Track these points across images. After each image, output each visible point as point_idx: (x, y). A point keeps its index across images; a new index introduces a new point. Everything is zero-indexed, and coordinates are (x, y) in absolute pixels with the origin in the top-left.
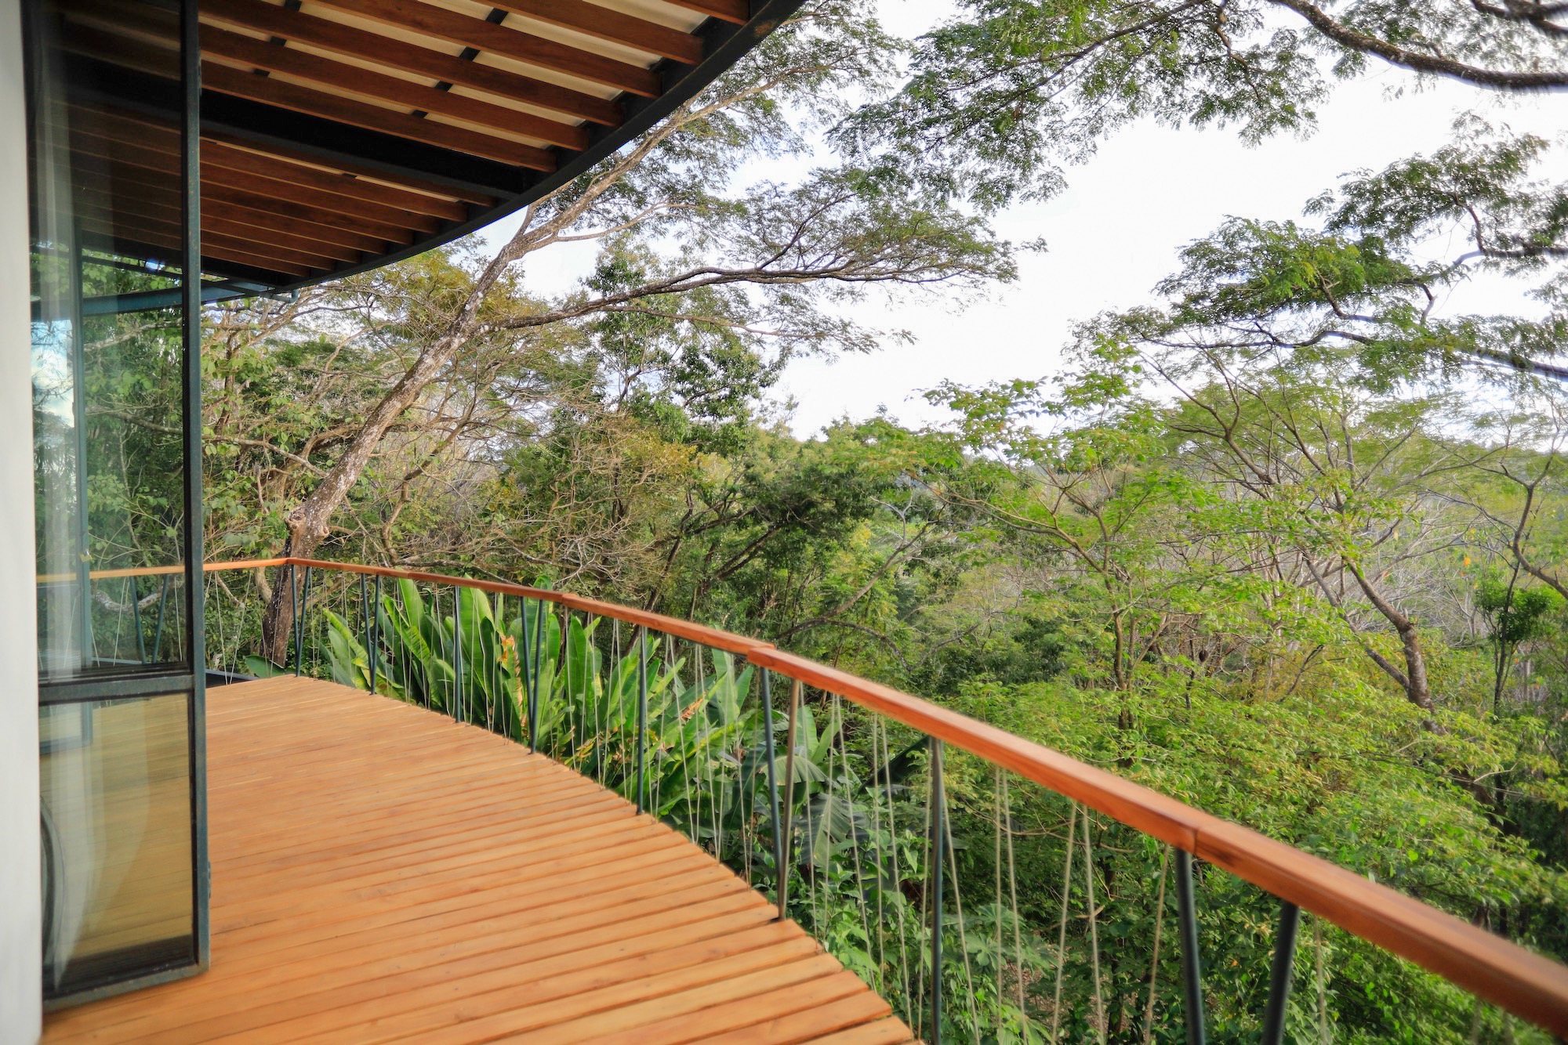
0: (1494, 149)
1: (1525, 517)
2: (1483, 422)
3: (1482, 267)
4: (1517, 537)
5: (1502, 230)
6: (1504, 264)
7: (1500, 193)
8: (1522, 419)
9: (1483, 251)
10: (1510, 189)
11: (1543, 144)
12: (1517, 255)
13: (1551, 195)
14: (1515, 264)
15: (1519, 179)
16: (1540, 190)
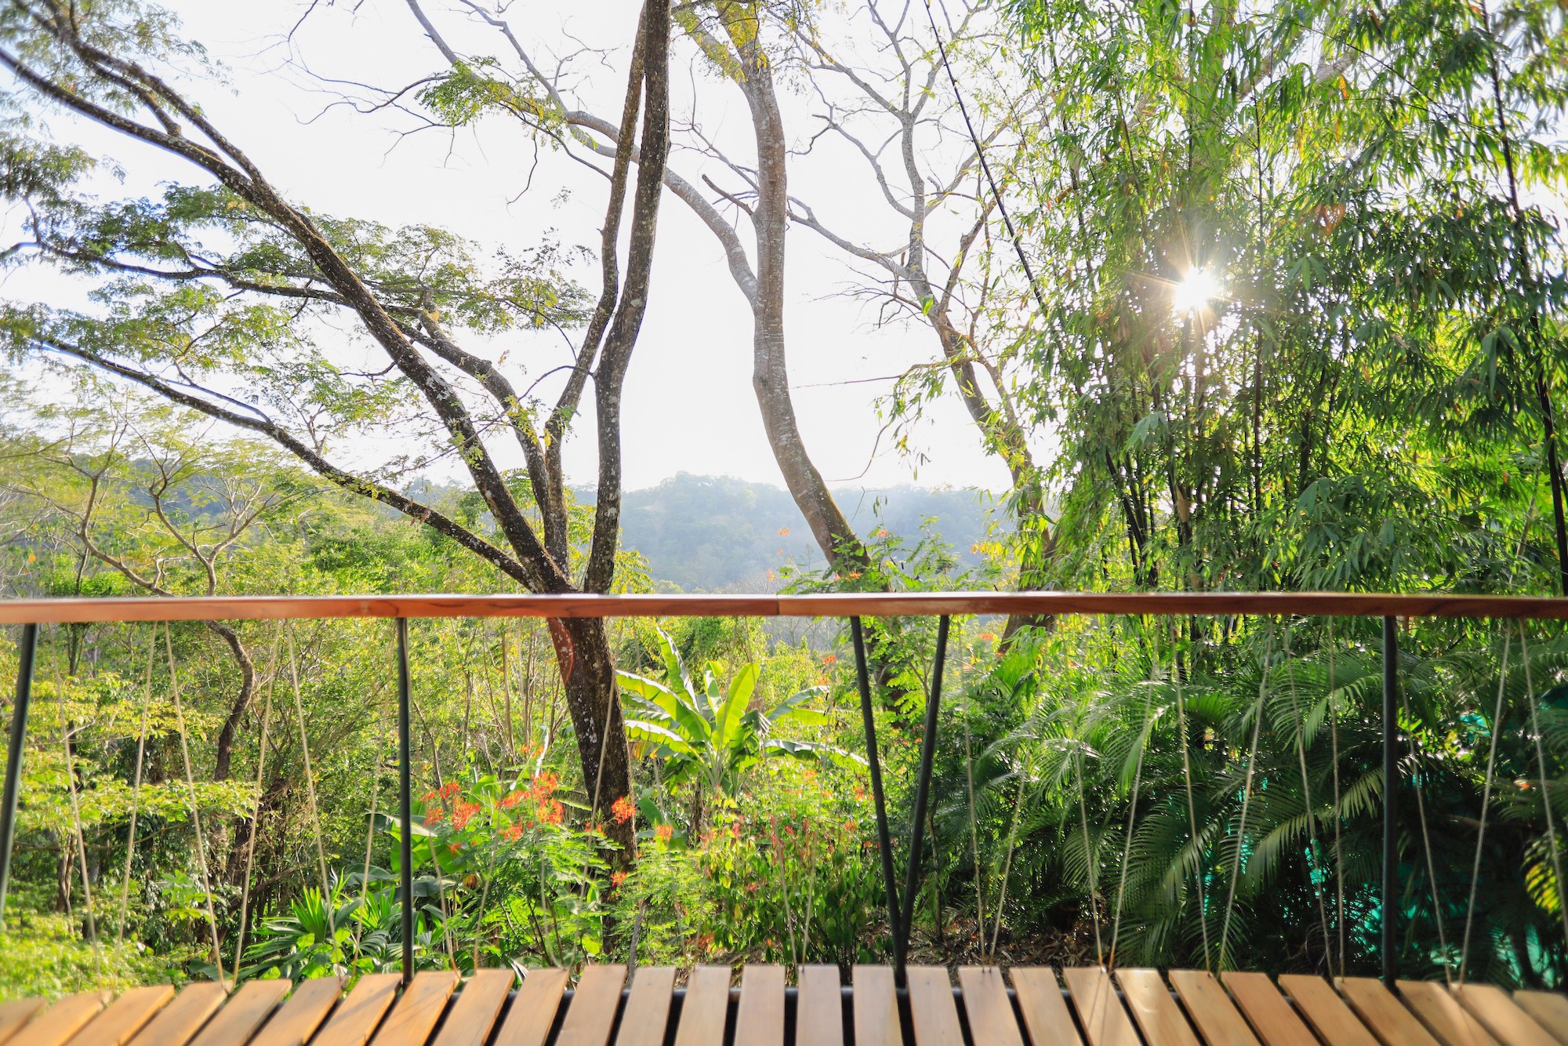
0: (47, 148)
1: (90, 506)
2: (47, 413)
3: (38, 259)
4: (84, 525)
5: (57, 229)
6: (60, 262)
7: (54, 193)
8: (85, 412)
9: (39, 242)
10: (64, 191)
11: (93, 162)
12: (73, 257)
13: (100, 211)
14: (70, 265)
15: (71, 186)
16: (88, 203)
